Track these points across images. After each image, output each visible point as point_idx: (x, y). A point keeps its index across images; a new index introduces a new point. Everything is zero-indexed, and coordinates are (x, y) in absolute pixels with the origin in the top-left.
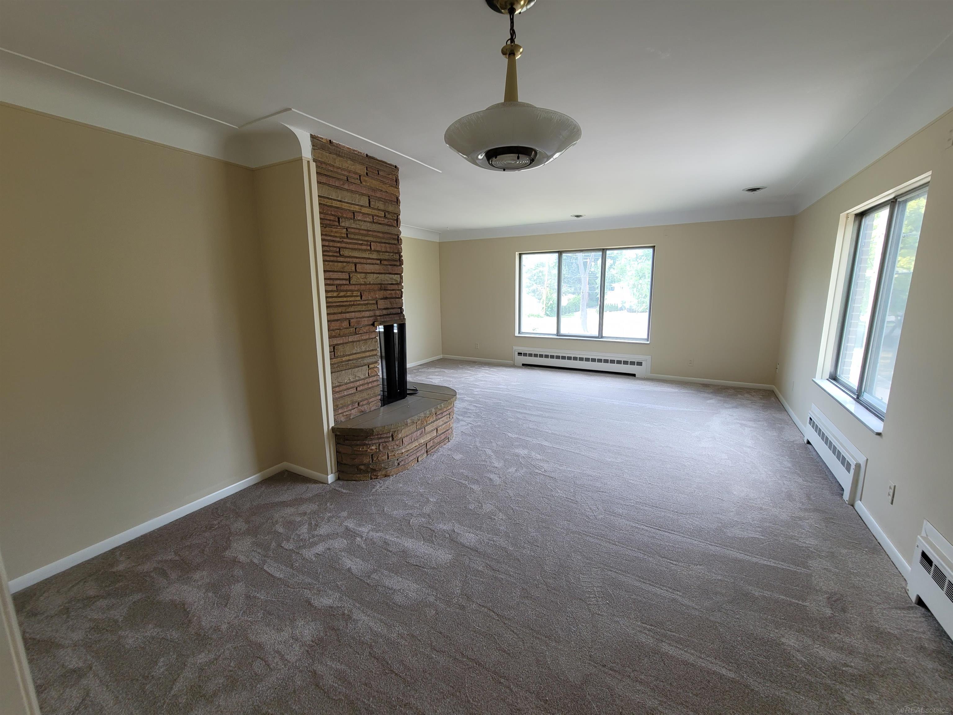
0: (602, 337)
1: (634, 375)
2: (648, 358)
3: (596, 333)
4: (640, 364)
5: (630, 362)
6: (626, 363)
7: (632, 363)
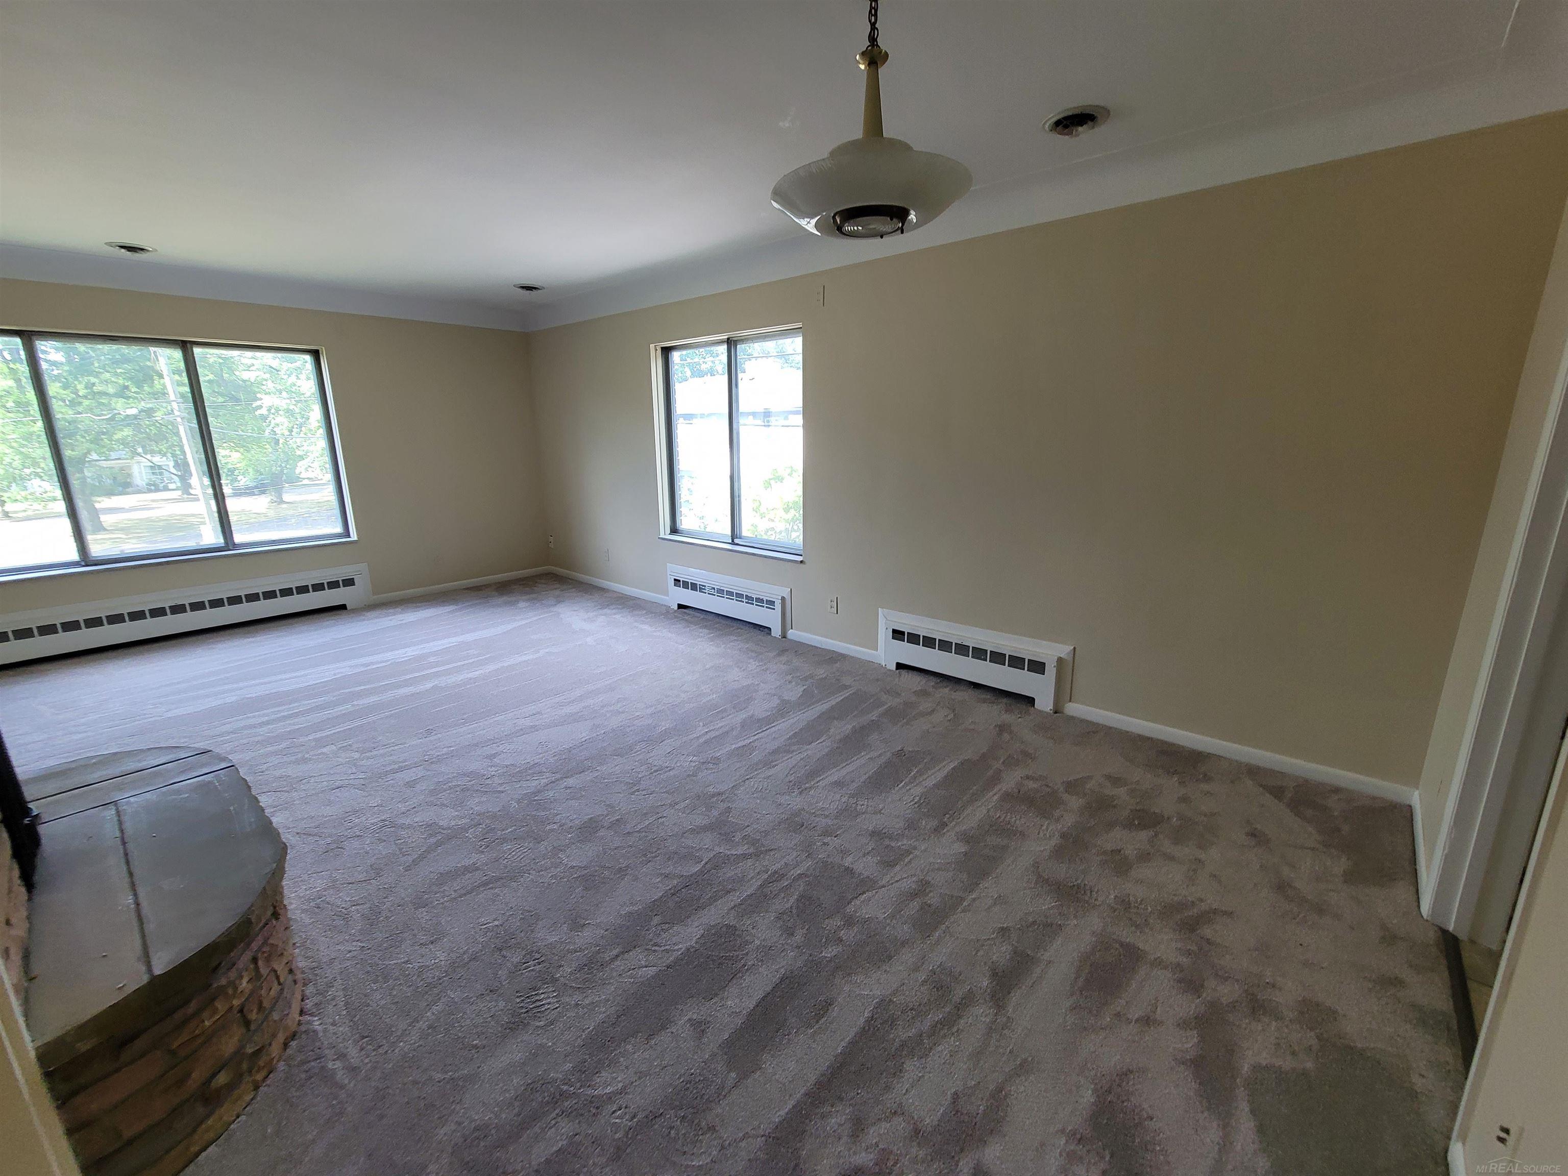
0: (236, 546)
1: (343, 607)
2: (363, 566)
3: (220, 541)
4: (349, 582)
5: (328, 583)
6: (318, 587)
7: (334, 585)
